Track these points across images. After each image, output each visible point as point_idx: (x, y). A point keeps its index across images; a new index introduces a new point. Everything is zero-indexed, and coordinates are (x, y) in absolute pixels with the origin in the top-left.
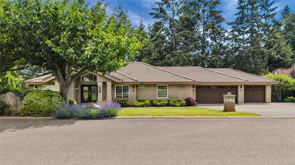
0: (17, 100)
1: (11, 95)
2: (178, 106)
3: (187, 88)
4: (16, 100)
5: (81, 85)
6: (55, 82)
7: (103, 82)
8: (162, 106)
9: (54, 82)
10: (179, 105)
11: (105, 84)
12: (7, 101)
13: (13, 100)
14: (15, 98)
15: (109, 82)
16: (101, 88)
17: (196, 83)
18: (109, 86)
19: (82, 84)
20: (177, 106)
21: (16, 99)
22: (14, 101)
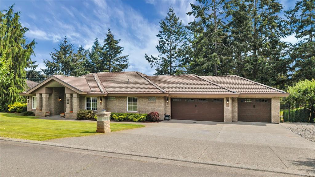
3: (157, 100)
6: (36, 94)
8: (120, 120)
10: (137, 120)
15: (74, 94)
16: (69, 100)
18: (75, 98)
20: (134, 122)
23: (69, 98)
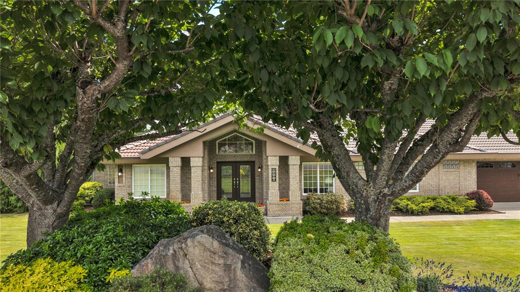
0: (230, 266)
1: (206, 249)
2: (460, 214)
3: (462, 167)
4: (228, 268)
5: (218, 163)
6: (170, 158)
7: (280, 157)
8: (422, 213)
9: (168, 158)
10: (462, 210)
11: (284, 161)
12: (191, 273)
13: (217, 269)
14: (221, 261)
15: (294, 157)
16: (277, 171)
17: (488, 155)
18: (295, 167)
19: (219, 160)
20: (457, 214)
21: (225, 265)
22: (221, 273)
23: (277, 168)
